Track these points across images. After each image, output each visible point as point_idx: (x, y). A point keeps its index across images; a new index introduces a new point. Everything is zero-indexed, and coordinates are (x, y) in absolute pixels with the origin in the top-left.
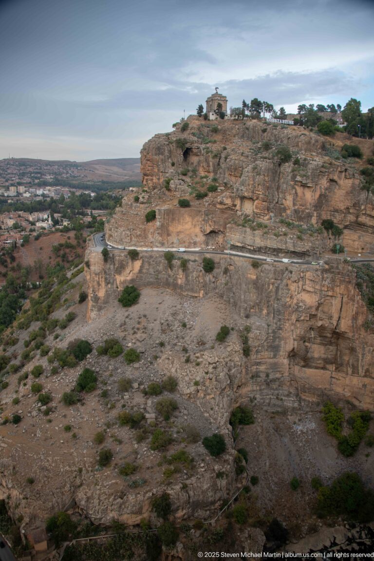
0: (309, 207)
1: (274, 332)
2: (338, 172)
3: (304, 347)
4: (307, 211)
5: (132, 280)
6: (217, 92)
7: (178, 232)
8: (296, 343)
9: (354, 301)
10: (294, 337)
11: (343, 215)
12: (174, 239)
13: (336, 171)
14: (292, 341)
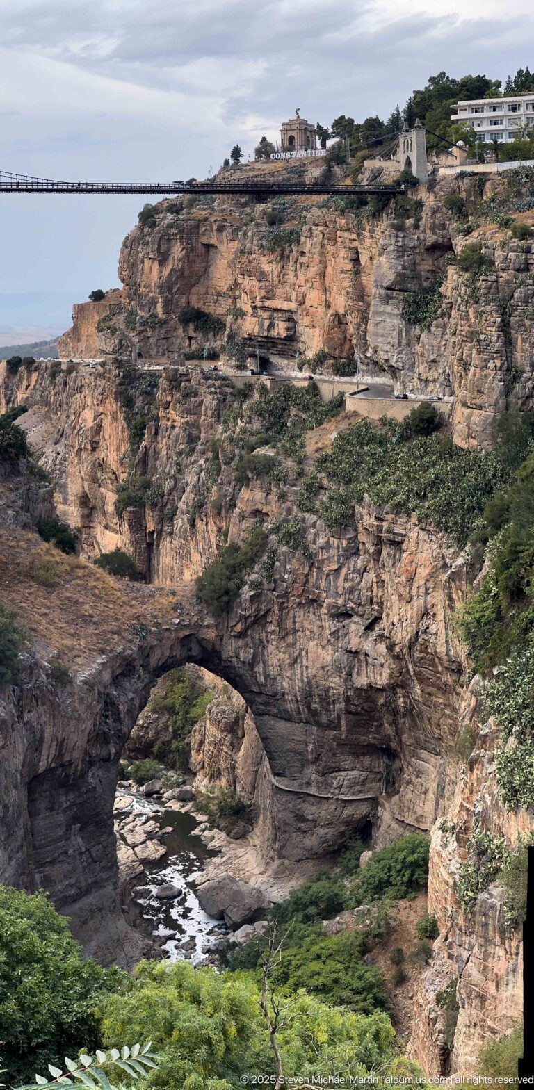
0: (153, 289)
1: (61, 463)
2: (215, 233)
3: (99, 494)
4: (151, 295)
5: (27, 398)
6: (299, 117)
7: (87, 336)
8: (86, 484)
9: (116, 420)
10: (83, 474)
11: (231, 300)
12: (82, 345)
13: (212, 231)
14: (80, 480)
